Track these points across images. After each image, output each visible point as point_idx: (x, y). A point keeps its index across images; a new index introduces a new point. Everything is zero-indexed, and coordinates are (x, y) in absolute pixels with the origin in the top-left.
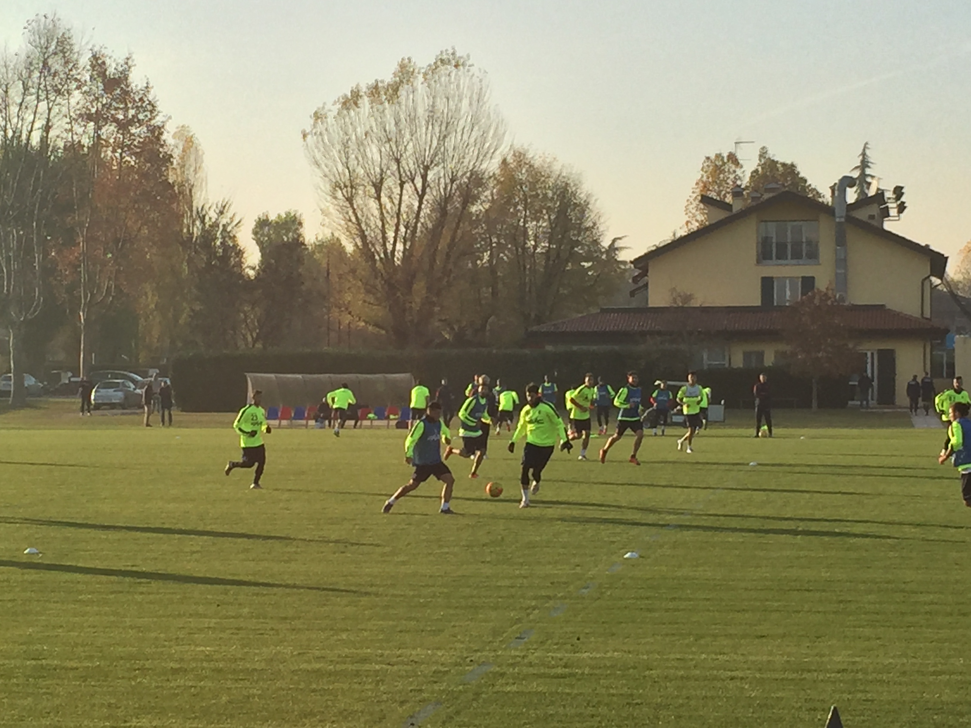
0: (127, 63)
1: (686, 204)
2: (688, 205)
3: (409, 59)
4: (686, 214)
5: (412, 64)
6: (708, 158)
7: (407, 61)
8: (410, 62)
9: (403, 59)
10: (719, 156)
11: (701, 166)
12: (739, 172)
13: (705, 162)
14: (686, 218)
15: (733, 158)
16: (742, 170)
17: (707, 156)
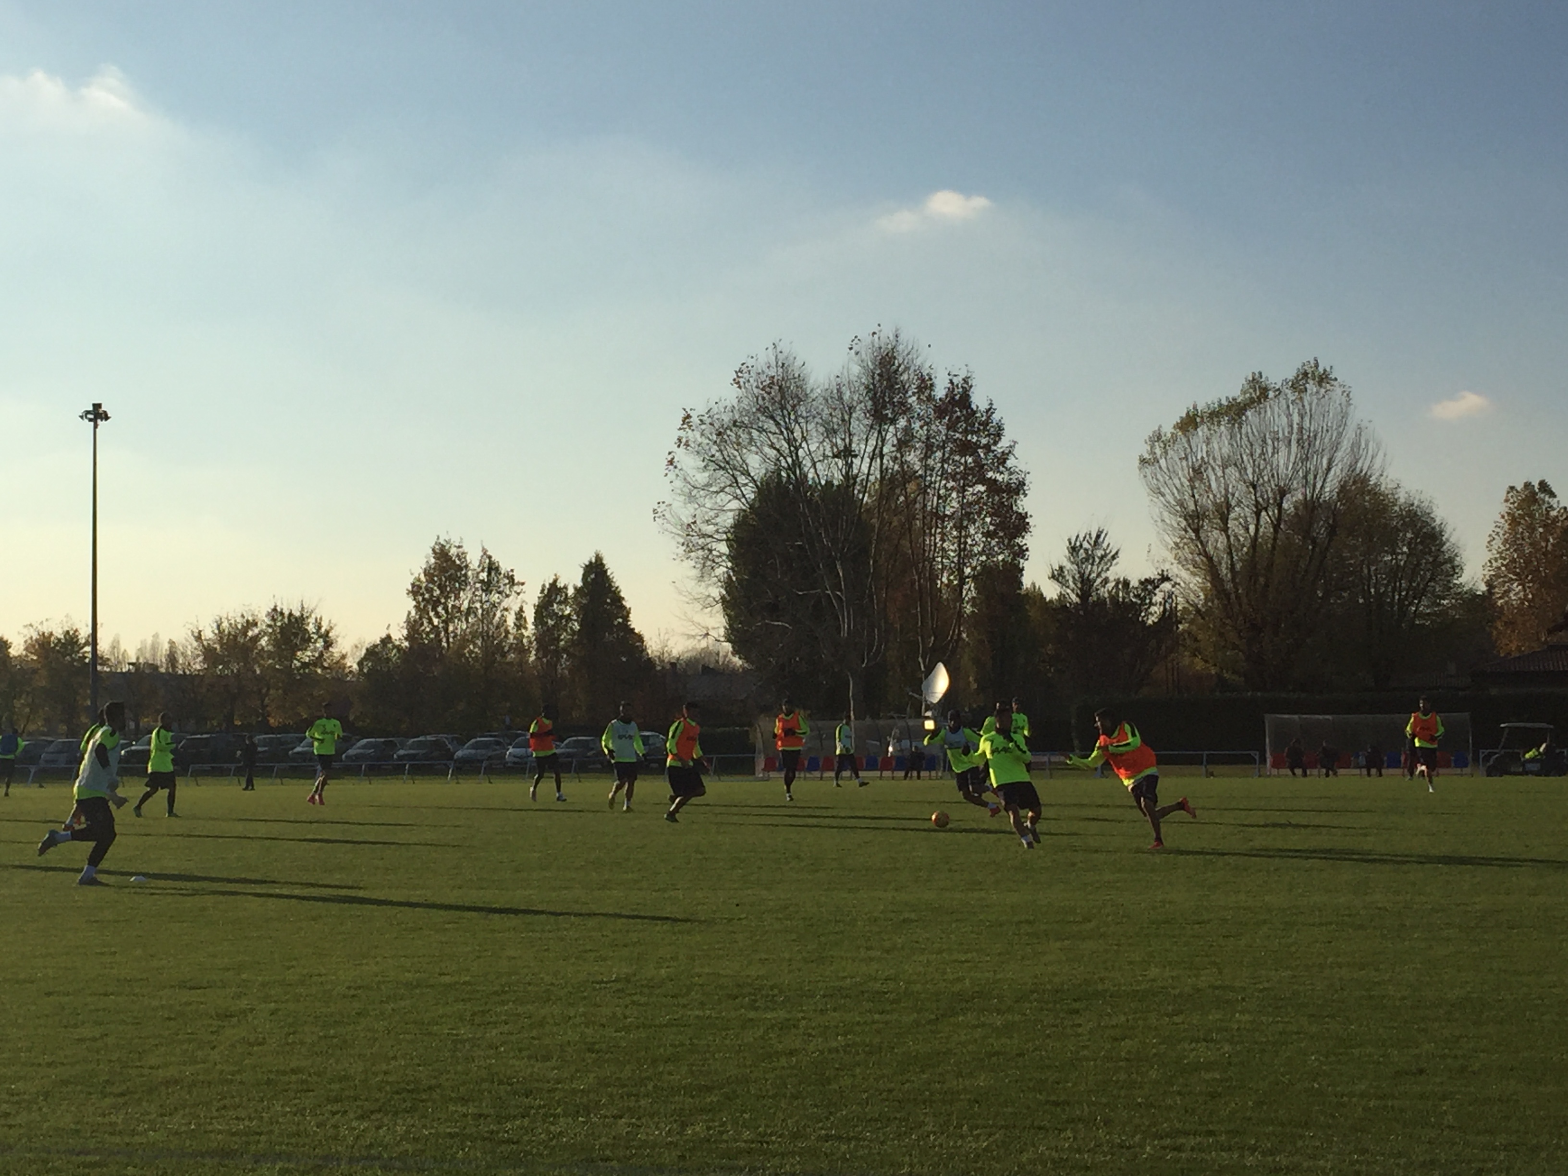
0: (967, 383)
1: (1489, 539)
2: (1491, 541)
3: (1260, 373)
4: (1490, 550)
5: (1263, 379)
6: (1512, 488)
7: (1257, 375)
8: (1261, 377)
9: (1254, 374)
10: (1528, 485)
11: (1504, 498)
12: (1553, 502)
13: (1508, 493)
14: (1489, 556)
15: (1544, 486)
16: (1556, 500)
17: (1512, 485)
